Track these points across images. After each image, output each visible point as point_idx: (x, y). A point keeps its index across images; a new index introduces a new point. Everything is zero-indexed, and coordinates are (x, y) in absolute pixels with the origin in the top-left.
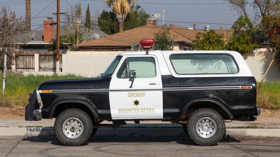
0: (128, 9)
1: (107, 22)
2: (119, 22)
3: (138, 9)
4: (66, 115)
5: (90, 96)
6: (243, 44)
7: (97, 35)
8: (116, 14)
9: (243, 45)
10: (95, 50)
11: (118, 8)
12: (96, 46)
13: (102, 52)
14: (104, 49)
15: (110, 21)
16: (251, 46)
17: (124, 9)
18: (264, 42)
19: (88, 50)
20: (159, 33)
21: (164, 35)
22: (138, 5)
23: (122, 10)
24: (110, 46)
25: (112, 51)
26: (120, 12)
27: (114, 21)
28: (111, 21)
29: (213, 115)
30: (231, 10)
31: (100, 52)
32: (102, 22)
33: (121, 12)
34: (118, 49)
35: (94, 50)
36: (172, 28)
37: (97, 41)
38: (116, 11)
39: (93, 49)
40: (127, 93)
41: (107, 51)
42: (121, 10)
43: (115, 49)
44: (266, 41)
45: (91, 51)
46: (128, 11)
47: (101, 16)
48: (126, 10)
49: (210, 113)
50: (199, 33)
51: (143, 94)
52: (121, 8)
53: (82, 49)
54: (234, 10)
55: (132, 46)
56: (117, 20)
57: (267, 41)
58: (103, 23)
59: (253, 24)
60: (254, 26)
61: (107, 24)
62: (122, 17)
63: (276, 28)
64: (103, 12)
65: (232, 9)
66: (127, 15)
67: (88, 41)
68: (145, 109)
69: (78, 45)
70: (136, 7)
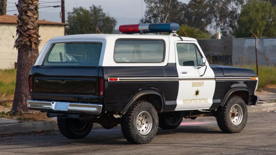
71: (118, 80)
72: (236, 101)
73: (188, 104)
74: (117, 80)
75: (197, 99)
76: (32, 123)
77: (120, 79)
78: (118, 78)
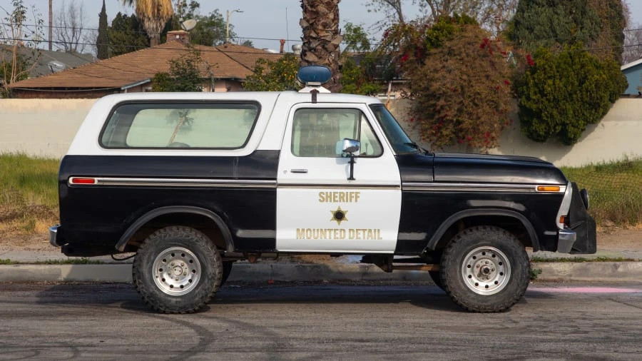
0: (167, 9)
1: (125, 37)
2: (150, 36)
3: (193, 10)
6: (349, 84)
7: (58, 65)
8: (143, 21)
9: (347, 86)
10: (48, 95)
11: (146, 7)
12: (50, 88)
13: (62, 100)
14: (66, 93)
15: (130, 36)
16: (364, 88)
17: (158, 10)
18: (394, 78)
19: (33, 95)
20: (178, 60)
21: (189, 64)
22: (193, 2)
23: (156, 11)
24: (77, 88)
25: (82, 98)
26: (150, 16)
27: (139, 36)
28: (133, 35)
30: (369, 11)
31: (58, 100)
32: (115, 37)
33: (154, 16)
34: (95, 95)
35: (45, 95)
36: (226, 50)
37: (56, 77)
38: (144, 14)
39: (44, 93)
41: (72, 98)
42: (153, 13)
43: (89, 94)
44: (398, 77)
45: (40, 98)
46: (168, 14)
47: (113, 24)
48: (163, 12)
50: (260, 59)
52: (153, 8)
53: (21, 93)
54: (376, 11)
55: (122, 89)
56: (145, 33)
57: (400, 78)
58: (117, 39)
59: (370, 41)
60: (371, 46)
61: (124, 41)
62: (155, 26)
63: (413, 49)
64: (117, 16)
65: (373, 11)
66: (165, 21)
67: (37, 76)
69: (13, 84)
70: (190, 5)
71: (96, 183)
72: (483, 239)
73: (312, 238)
74: (93, 181)
75: (344, 230)
76: (272, 266)
77: (99, 181)
78: (96, 179)
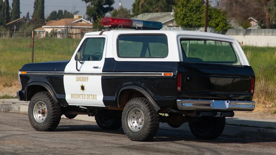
4: (35, 98)
5: (50, 78)
29: (141, 105)
40: (75, 76)
49: (138, 104)
51: (87, 78)
68: (90, 95)
